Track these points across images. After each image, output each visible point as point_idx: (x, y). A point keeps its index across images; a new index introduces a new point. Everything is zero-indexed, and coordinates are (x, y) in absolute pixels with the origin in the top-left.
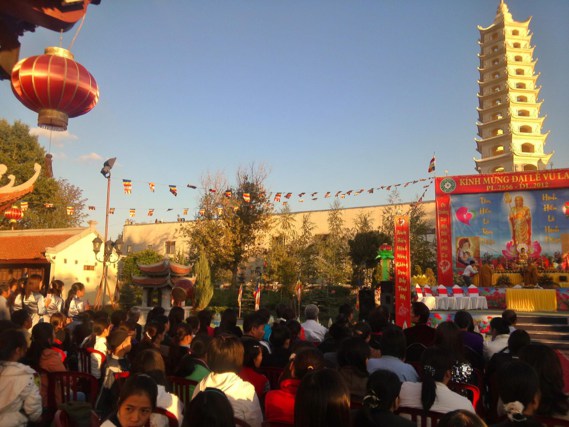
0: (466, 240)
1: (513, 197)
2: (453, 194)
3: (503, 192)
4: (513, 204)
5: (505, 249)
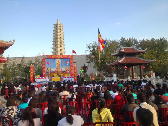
0: (48, 68)
1: (57, 60)
2: (46, 59)
3: (55, 59)
4: (57, 61)
5: (55, 69)
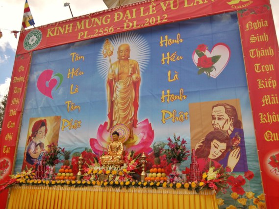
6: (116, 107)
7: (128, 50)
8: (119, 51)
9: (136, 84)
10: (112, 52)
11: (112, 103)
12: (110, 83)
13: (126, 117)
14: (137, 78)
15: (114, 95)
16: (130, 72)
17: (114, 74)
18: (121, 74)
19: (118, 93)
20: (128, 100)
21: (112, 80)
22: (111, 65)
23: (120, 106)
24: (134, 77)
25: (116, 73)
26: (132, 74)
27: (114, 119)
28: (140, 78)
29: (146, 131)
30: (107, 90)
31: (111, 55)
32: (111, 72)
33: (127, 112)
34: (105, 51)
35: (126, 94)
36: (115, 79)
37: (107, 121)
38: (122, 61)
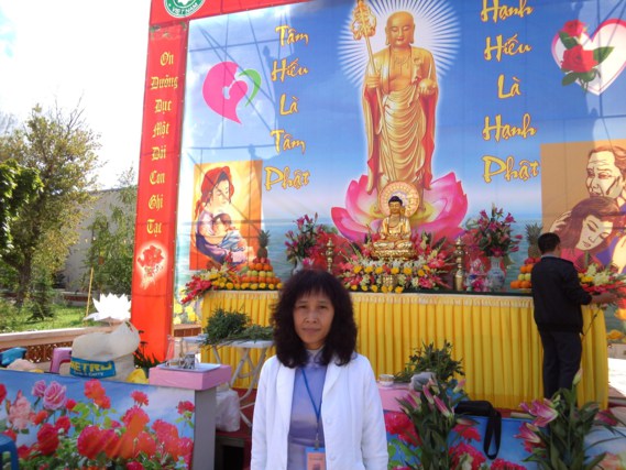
6: (385, 148)
7: (410, 26)
8: (390, 28)
9: (427, 102)
10: (373, 29)
11: (377, 139)
12: (371, 96)
13: (407, 168)
14: (430, 88)
15: (381, 122)
16: (415, 75)
17: (379, 78)
18: (394, 78)
19: (389, 119)
20: (412, 134)
21: (374, 90)
22: (372, 57)
23: (394, 145)
24: (424, 85)
25: (385, 76)
26: (419, 80)
27: (381, 170)
28: (436, 89)
29: (450, 197)
30: (365, 110)
31: (371, 35)
32: (371, 72)
33: (409, 158)
34: (356, 25)
35: (408, 122)
36: (381, 88)
37: (366, 174)
38: (396, 50)
